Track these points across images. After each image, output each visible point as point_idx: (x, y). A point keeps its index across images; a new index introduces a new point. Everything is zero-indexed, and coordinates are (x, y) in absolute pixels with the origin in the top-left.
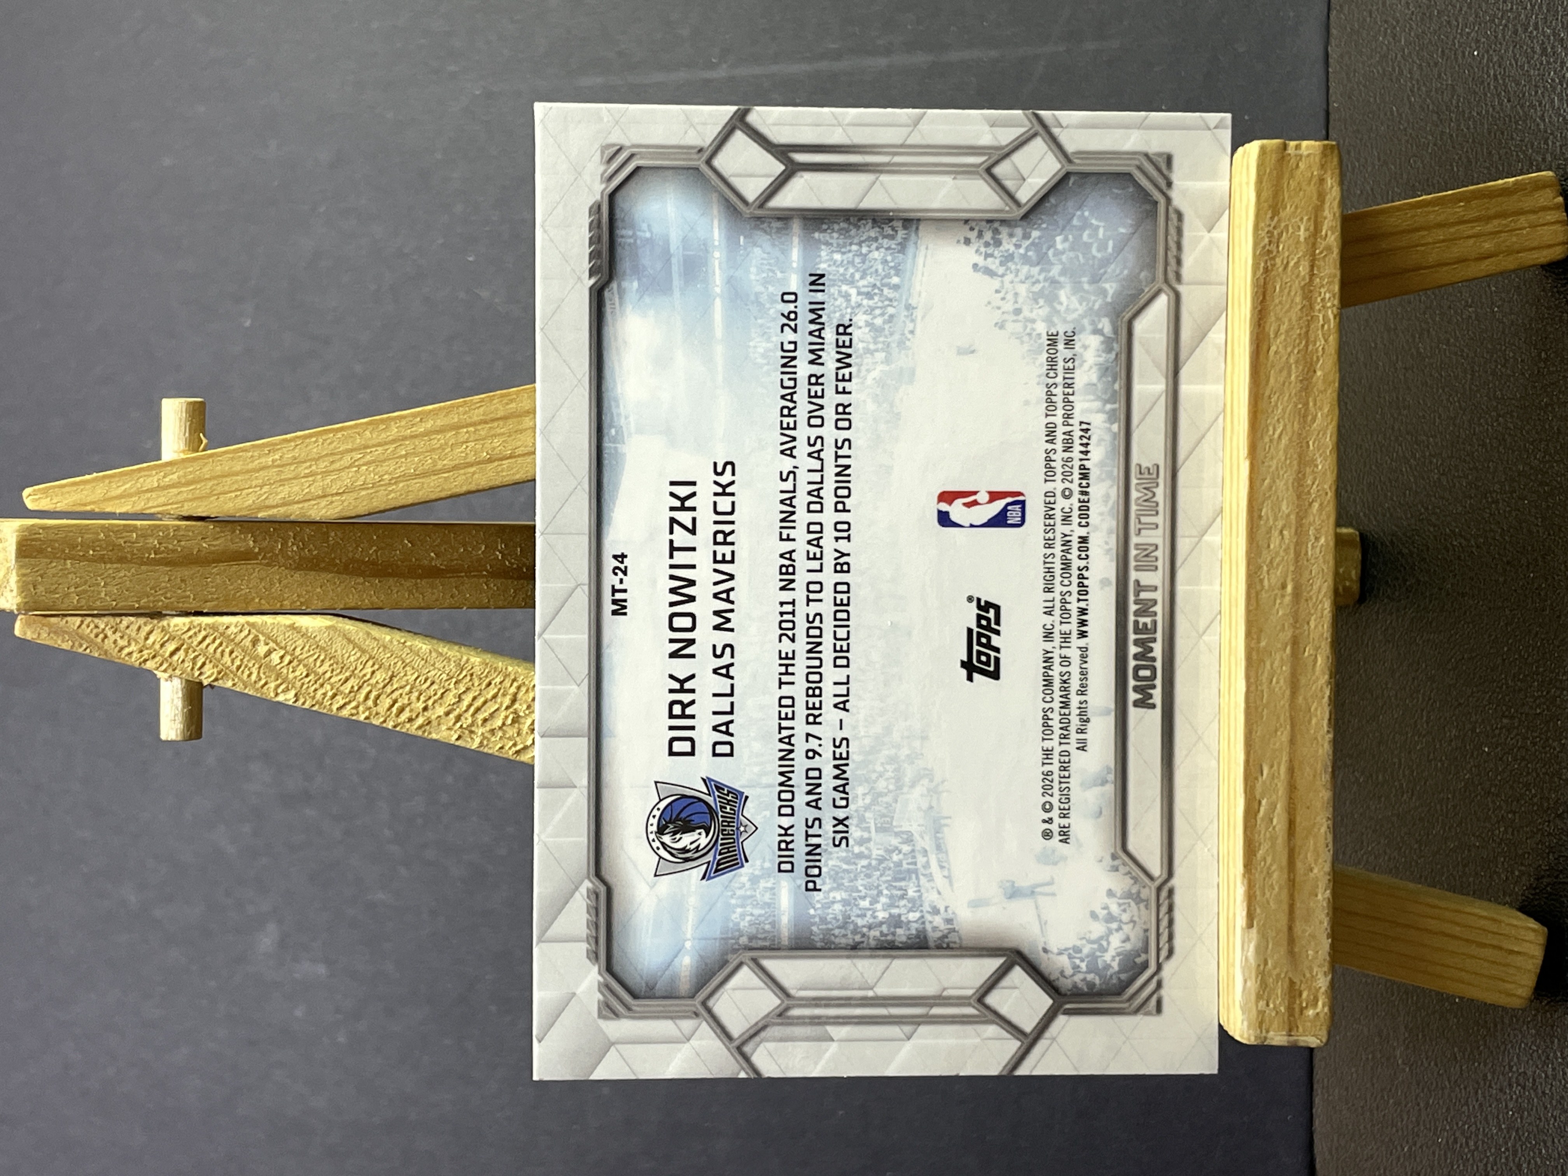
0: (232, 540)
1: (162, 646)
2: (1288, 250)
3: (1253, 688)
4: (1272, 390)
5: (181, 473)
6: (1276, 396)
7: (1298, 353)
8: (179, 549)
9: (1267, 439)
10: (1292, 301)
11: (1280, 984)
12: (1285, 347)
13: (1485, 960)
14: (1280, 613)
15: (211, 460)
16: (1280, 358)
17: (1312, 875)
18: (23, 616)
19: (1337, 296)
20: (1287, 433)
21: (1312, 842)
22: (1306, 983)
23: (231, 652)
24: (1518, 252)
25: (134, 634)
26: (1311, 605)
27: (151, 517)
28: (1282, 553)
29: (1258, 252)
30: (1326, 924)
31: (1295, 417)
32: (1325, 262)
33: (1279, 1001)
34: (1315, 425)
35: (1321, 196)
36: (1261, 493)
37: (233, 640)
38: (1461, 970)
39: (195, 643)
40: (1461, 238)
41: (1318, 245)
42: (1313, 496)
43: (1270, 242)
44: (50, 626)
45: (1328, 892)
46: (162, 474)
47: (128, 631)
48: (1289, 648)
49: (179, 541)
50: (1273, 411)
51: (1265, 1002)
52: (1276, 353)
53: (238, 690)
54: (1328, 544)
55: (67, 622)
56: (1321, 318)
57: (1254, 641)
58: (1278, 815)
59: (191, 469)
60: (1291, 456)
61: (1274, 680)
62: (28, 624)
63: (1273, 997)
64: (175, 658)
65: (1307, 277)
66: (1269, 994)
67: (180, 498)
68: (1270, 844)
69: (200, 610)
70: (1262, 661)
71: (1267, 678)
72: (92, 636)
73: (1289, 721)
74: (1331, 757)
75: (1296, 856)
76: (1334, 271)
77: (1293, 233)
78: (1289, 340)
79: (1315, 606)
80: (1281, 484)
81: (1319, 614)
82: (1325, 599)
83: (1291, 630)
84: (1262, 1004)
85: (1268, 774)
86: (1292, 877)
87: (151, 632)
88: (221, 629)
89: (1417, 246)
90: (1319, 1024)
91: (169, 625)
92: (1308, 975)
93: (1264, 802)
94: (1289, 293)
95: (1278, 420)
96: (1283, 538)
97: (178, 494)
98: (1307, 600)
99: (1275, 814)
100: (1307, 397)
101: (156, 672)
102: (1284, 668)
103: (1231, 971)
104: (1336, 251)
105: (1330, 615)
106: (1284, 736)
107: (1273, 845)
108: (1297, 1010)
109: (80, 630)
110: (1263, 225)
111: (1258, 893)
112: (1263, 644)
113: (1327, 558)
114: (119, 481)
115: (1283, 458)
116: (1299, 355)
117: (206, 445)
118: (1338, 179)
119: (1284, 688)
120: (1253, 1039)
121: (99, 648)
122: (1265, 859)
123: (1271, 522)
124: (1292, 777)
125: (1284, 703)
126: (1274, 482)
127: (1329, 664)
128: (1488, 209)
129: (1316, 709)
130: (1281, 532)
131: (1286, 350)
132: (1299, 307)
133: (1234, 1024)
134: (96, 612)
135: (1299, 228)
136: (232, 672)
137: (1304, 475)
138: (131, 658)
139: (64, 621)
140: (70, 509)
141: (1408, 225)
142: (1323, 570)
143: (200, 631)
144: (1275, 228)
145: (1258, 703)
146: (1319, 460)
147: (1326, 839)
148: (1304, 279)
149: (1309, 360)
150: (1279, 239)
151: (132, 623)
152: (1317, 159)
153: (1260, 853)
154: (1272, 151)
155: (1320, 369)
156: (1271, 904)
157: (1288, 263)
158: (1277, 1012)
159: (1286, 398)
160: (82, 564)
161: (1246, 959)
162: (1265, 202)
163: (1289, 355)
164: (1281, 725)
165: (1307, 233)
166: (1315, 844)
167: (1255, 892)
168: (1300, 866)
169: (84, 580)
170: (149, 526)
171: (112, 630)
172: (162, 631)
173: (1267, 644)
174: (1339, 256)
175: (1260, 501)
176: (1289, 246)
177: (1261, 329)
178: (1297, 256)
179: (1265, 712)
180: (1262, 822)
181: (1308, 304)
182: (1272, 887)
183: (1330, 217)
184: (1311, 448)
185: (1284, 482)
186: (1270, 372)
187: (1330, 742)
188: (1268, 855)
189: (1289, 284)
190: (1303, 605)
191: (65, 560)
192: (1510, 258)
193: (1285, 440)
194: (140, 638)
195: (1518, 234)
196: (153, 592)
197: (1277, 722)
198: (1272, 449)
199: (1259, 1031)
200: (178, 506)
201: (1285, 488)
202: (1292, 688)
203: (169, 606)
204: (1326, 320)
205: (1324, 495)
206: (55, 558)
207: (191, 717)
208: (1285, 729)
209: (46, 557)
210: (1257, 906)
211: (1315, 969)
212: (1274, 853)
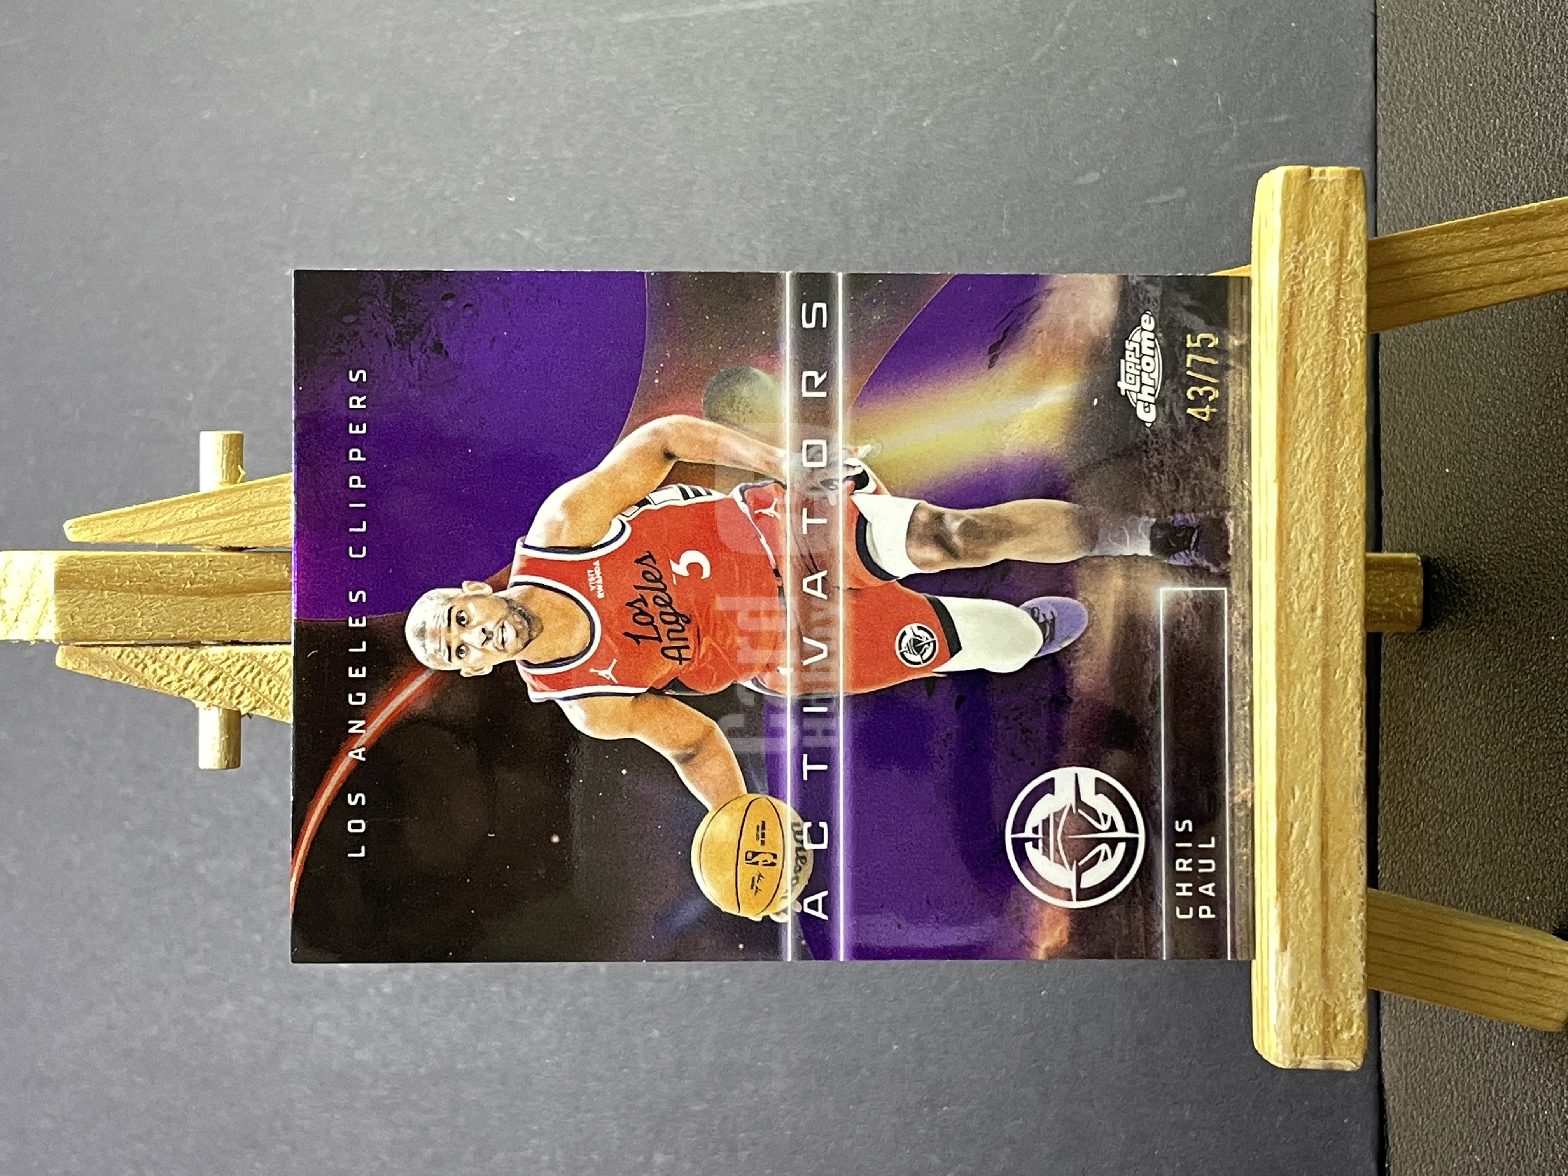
0: (267, 570)
1: (201, 675)
2: (1314, 275)
3: (1284, 711)
4: (1299, 413)
5: (220, 504)
6: (1304, 420)
7: (1326, 375)
8: (215, 579)
9: (1295, 463)
10: (1319, 325)
11: (1314, 1007)
12: (1312, 371)
13: (1520, 983)
14: (1311, 636)
15: (249, 491)
16: (1308, 382)
17: (1345, 898)
18: (64, 647)
19: (1363, 320)
20: (1315, 456)
21: (1344, 865)
22: (1341, 1006)
23: (269, 681)
24: (1544, 276)
25: (172, 664)
26: (1340, 628)
27: (190, 548)
28: (1311, 576)
29: (1284, 278)
30: (1359, 947)
31: (1323, 441)
32: (1351, 286)
33: (1313, 1026)
34: (1343, 448)
35: (1346, 222)
36: (1290, 517)
37: (270, 669)
38: (1496, 993)
39: (234, 672)
40: (1486, 263)
41: (1344, 270)
42: (1342, 519)
43: (1296, 267)
44: (90, 656)
45: (1362, 914)
46: (201, 505)
47: (167, 661)
48: (1319, 671)
49: (214, 572)
50: (1300, 435)
51: (1299, 1026)
52: (1303, 377)
53: (275, 718)
54: (1357, 568)
55: (107, 652)
56: (1348, 342)
57: (1284, 664)
58: (1311, 839)
59: (229, 501)
60: (1320, 479)
61: (1305, 703)
62: (69, 655)
63: (1307, 1021)
64: (214, 687)
65: (1333, 302)
66: (1303, 1016)
67: (219, 529)
68: (1302, 866)
69: (236, 639)
70: (1292, 683)
71: (1298, 701)
72: (132, 666)
73: (1320, 744)
74: (1364, 780)
75: (1329, 879)
76: (1360, 296)
77: (1318, 258)
78: (1316, 364)
79: (1345, 629)
80: (1309, 507)
81: (1349, 637)
82: (1355, 622)
83: (1322, 653)
84: (1296, 1027)
85: (1300, 797)
86: (1325, 898)
87: (190, 662)
88: (259, 658)
89: (1443, 270)
90: (1354, 1047)
91: (207, 654)
92: (1342, 999)
93: (1296, 825)
94: (1316, 317)
95: (1306, 444)
96: (1312, 561)
97: (217, 525)
98: (1336, 623)
99: (1308, 837)
100: (1335, 418)
101: (194, 701)
102: (1315, 691)
103: (1265, 994)
104: (1362, 275)
105: (1360, 637)
106: (1316, 758)
107: (1306, 868)
108: (1332, 1033)
109: (120, 660)
110: (1289, 250)
111: (1291, 916)
112: (1294, 667)
113: (1357, 580)
114: (158, 513)
115: (1311, 482)
116: (1326, 379)
117: (244, 476)
118: (1363, 205)
119: (1315, 711)
120: (1288, 1062)
121: (139, 678)
122: (1298, 882)
123: (1300, 545)
124: (1324, 799)
125: (1315, 726)
126: (1303, 505)
127: (1360, 686)
128: (1514, 234)
129: (1347, 732)
130: (1310, 555)
131: (1313, 374)
132: (1326, 331)
133: (1270, 1048)
134: (133, 642)
135: (1325, 252)
136: (270, 701)
137: (1333, 498)
138: (170, 687)
139: (105, 651)
140: (110, 541)
141: (1434, 250)
142: (1353, 593)
143: (238, 660)
144: (1300, 253)
145: (1289, 725)
146: (1347, 485)
147: (1359, 862)
148: (1330, 304)
149: (1336, 384)
150: (1304, 264)
151: (171, 653)
152: (1342, 185)
153: (1293, 876)
154: (1296, 177)
155: (1347, 393)
156: (1305, 926)
157: (1314, 287)
158: (1312, 1036)
159: (1314, 422)
160: (119, 594)
161: (1280, 982)
162: (1290, 227)
163: (1316, 379)
164: (1312, 749)
165: (1333, 258)
166: (1348, 867)
167: (1288, 915)
168: (1333, 889)
169: (121, 610)
170: (186, 557)
171: (152, 660)
172: (201, 661)
173: (1298, 667)
174: (1365, 280)
175: (1288, 524)
176: (1315, 271)
177: (1288, 353)
178: (1323, 281)
179: (1296, 734)
180: (1294, 845)
181: (1334, 328)
182: (1305, 910)
183: (1355, 242)
184: (1340, 471)
185: (1312, 504)
186: (1297, 395)
187: (1361, 764)
188: (1301, 878)
189: (1315, 309)
190: (1333, 628)
191: (102, 590)
192: (1536, 283)
193: (1313, 464)
194: (179, 668)
195: (1544, 259)
196: (189, 621)
197: (1309, 744)
198: (1300, 473)
199: (1293, 1054)
200: (218, 536)
201: (1314, 510)
202: (1323, 711)
203: (207, 635)
204: (1353, 344)
205: (1352, 518)
206: (92, 588)
207: (229, 747)
208: (1317, 752)
209: (84, 588)
210: (1290, 929)
211: (1350, 992)
212: (1307, 876)
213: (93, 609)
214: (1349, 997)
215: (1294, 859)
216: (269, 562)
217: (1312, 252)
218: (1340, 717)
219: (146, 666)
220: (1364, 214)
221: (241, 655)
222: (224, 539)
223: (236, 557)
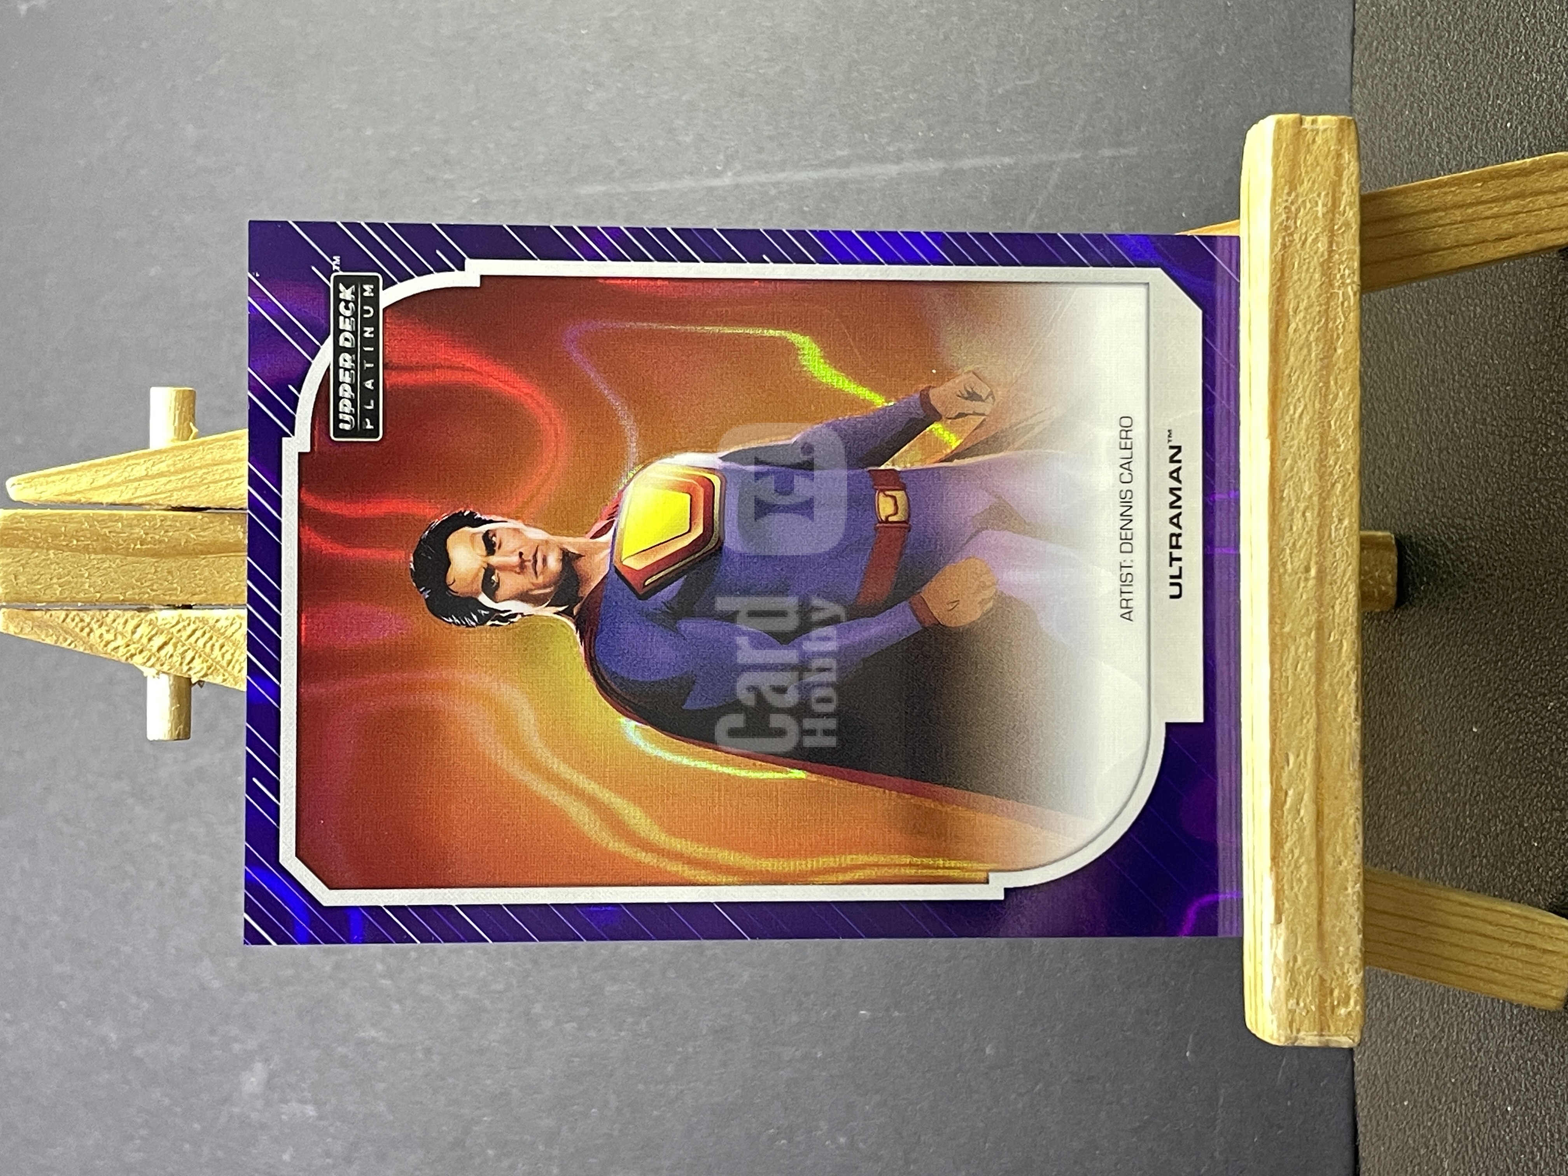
0: (221, 532)
2: (1306, 226)
3: (1277, 675)
4: (1292, 368)
5: (170, 462)
6: (1296, 375)
7: (1318, 330)
8: (166, 540)
9: (1287, 419)
10: (1311, 277)
11: (1310, 979)
12: (1305, 325)
13: (1519, 959)
14: (1304, 597)
15: (201, 448)
16: (1300, 336)
17: (1341, 868)
19: (1357, 273)
20: (1308, 413)
21: (1341, 834)
22: (1337, 979)
23: (222, 646)
24: (1537, 233)
25: (120, 628)
26: (1335, 589)
27: (140, 506)
28: (1304, 535)
29: (1275, 229)
30: (1356, 919)
31: (1315, 396)
32: (1343, 238)
33: (1309, 1001)
34: (1337, 403)
35: (1339, 172)
36: (1283, 475)
37: (223, 634)
38: (1494, 970)
39: (184, 637)
40: (1478, 220)
41: (1337, 221)
42: (1336, 477)
43: (1288, 218)
44: (33, 619)
45: (1358, 885)
46: (151, 462)
47: (114, 625)
48: (1313, 633)
49: (166, 531)
50: (1293, 390)
51: (1295, 1001)
52: (1295, 331)
53: (228, 685)
54: (1351, 527)
55: (51, 616)
56: (1341, 295)
57: (1278, 626)
58: (1306, 805)
59: (181, 457)
60: (1312, 437)
61: (1299, 666)
62: (10, 618)
63: (1303, 996)
64: (163, 653)
65: (1326, 253)
66: (1299, 990)
67: (168, 487)
68: (1297, 836)
69: (188, 603)
70: (1285, 647)
71: (1292, 664)
72: (77, 630)
73: (1314, 709)
74: (1359, 746)
75: (1325, 846)
76: (1353, 247)
77: (1311, 208)
78: (1308, 317)
79: (1340, 590)
80: (1302, 464)
81: (1344, 599)
82: (1349, 583)
83: (1316, 615)
84: (1292, 1002)
85: (1294, 763)
86: (1321, 869)
87: (138, 626)
88: (211, 622)
89: (1434, 227)
90: (1351, 1022)
91: (157, 618)
92: (1339, 972)
93: (1290, 793)
94: (1308, 269)
95: (1299, 399)
96: (1305, 520)
97: (167, 483)
98: (1331, 584)
99: (1303, 805)
100: (1329, 375)
101: (142, 669)
102: (1309, 654)
103: (1258, 970)
104: (1355, 227)
105: (1355, 598)
106: (1310, 724)
107: (1301, 838)
108: (1328, 1008)
109: (65, 625)
110: (1280, 200)
111: (1286, 887)
112: (1287, 629)
113: (1351, 540)
114: (104, 470)
115: (1304, 438)
116: (1319, 333)
117: (197, 434)
118: (1356, 154)
119: (1310, 674)
120: (1283, 1039)
121: (84, 643)
122: (1292, 852)
123: (1293, 503)
124: (1319, 765)
125: (1310, 689)
126: (1296, 462)
127: (1355, 649)
128: (1506, 189)
129: (1343, 696)
130: (1304, 514)
131: (1306, 328)
132: (1319, 283)
133: (1263, 1026)
134: (79, 604)
135: (1317, 203)
136: (222, 667)
137: (1326, 455)
138: (117, 653)
139: (49, 614)
140: (55, 499)
141: (1425, 206)
142: (1347, 552)
143: (189, 625)
144: (1292, 203)
145: (1283, 689)
146: (1341, 440)
147: (1356, 831)
148: (1322, 255)
149: (1329, 338)
150: (1296, 215)
151: (118, 617)
152: (1334, 134)
153: (1287, 846)
154: (1287, 125)
155: (1341, 347)
156: (1300, 898)
157: (1306, 239)
158: (1308, 1012)
159: (1306, 377)
160: (65, 554)
161: (1275, 955)
162: (1281, 177)
163: (1309, 332)
164: (1307, 713)
165: (1325, 210)
166: (1344, 836)
167: (1283, 886)
168: (1329, 859)
169: (66, 571)
170: (136, 515)
171: (99, 623)
172: (150, 625)
173: (1292, 629)
174: (1358, 232)
175: (1281, 482)
176: (1307, 222)
177: (1280, 306)
178: (1316, 232)
179: (1290, 699)
180: (1289, 813)
181: (1327, 280)
182: (1300, 880)
183: (1348, 192)
184: (1333, 427)
185: (1306, 462)
186: (1290, 350)
187: (1357, 730)
188: (1296, 848)
189: (1307, 261)
190: (1327, 589)
191: (48, 550)
192: (1529, 240)
193: (1306, 420)
194: (127, 631)
195: (1537, 215)
196: (139, 584)
197: (1303, 709)
198: (1293, 429)
199: (1289, 1032)
200: (169, 494)
201: (1307, 468)
202: (1317, 674)
203: (156, 599)
204: (1346, 297)
205: (1346, 476)
206: (38, 547)
207: (180, 715)
208: (1311, 717)
209: (29, 547)
210: (1285, 901)
211: (1346, 967)
212: (1302, 845)
213: (38, 569)
214: (1346, 971)
215: (1289, 827)
216: (223, 523)
217: (1304, 202)
218: (1336, 680)
219: (91, 630)
220: (1356, 164)
221: (193, 619)
222: (175, 497)
223: (189, 516)
